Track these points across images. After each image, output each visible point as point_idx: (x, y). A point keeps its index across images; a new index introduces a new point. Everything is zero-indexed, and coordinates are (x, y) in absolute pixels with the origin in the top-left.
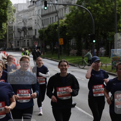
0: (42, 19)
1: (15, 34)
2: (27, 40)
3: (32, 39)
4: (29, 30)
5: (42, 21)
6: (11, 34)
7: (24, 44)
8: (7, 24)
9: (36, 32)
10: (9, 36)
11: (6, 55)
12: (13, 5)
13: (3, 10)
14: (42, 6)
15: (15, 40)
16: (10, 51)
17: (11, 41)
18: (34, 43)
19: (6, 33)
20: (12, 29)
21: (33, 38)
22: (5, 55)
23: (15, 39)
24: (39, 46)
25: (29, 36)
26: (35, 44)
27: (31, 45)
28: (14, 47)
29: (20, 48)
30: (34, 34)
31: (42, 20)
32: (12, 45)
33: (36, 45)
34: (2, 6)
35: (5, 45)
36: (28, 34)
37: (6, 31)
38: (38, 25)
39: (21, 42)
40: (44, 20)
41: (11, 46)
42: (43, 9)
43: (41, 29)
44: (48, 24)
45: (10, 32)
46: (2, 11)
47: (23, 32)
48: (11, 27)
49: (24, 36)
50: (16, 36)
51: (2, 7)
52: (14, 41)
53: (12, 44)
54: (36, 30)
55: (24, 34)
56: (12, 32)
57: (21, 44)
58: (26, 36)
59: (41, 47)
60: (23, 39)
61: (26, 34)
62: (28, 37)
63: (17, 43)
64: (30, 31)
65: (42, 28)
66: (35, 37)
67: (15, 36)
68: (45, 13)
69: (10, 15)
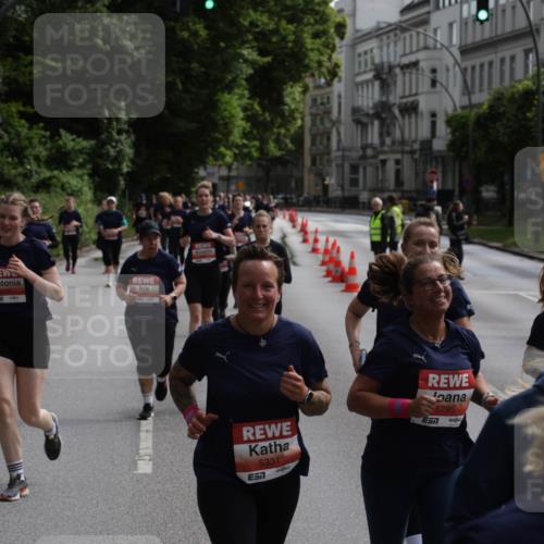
0: (463, 66)
1: (339, 133)
2: (391, 158)
3: (417, 156)
4: (403, 117)
5: (464, 72)
6: (322, 135)
7: (380, 177)
8: (305, 90)
9: (434, 124)
10: (313, 144)
11: (299, 227)
12: (332, 5)
13: (290, 26)
14: (465, 7)
15: (339, 162)
16: (318, 208)
17: (321, 164)
18: (424, 173)
19: (302, 127)
20: (328, 112)
21: (421, 150)
22: (294, 227)
23: (340, 153)
24: (449, 186)
25: (403, 142)
26: (428, 177)
27: (410, 183)
28: (335, 192)
29: (364, 196)
30: (424, 132)
31: (466, 69)
32: (326, 182)
33: (432, 182)
34: (287, 8)
35: (296, 182)
36: (398, 134)
37: (302, 119)
38: (447, 90)
39: (365, 169)
40: (473, 68)
41: (319, 188)
42: (467, 19)
43: (459, 111)
44: (490, 88)
45: (318, 122)
46: (285, 30)
47: (376, 123)
48: (322, 104)
49: (383, 143)
50: (345, 143)
51: (285, 13)
52: (337, 166)
53: (328, 179)
54: (434, 115)
55: (381, 135)
56: (328, 125)
57: (367, 176)
58: (388, 141)
59: (457, 193)
60: (375, 157)
61: (389, 134)
62: (400, 148)
63: (348, 176)
64: (407, 117)
65: (463, 108)
66: (431, 148)
67: (339, 141)
68: (478, 38)
69: (321, 48)
